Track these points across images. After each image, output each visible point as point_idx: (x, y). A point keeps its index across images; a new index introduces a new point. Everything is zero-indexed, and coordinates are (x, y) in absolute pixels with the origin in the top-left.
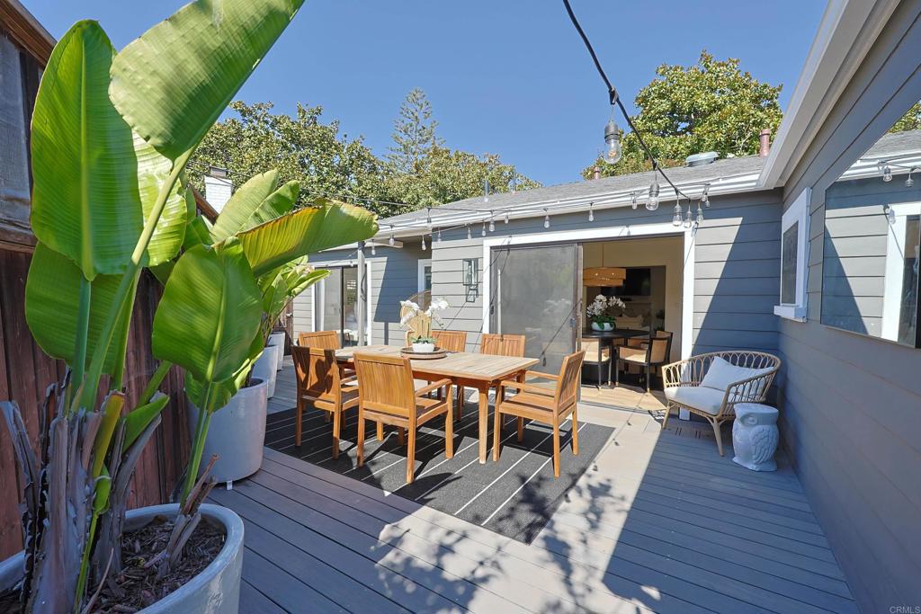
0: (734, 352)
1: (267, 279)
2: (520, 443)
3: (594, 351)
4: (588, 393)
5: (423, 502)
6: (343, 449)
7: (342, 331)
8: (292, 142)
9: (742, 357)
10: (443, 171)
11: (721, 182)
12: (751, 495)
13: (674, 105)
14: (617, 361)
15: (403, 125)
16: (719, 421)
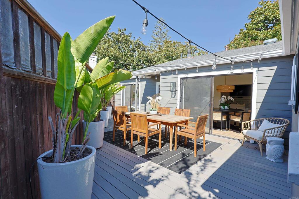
0: (272, 118)
1: (106, 89)
2: (185, 146)
3: (219, 116)
4: (215, 131)
5: (149, 160)
6: (127, 143)
7: (131, 107)
8: (117, 40)
9: (276, 120)
10: (169, 49)
11: (268, 53)
12: (267, 169)
13: (266, 17)
14: (229, 121)
15: (156, 32)
16: (261, 143)
